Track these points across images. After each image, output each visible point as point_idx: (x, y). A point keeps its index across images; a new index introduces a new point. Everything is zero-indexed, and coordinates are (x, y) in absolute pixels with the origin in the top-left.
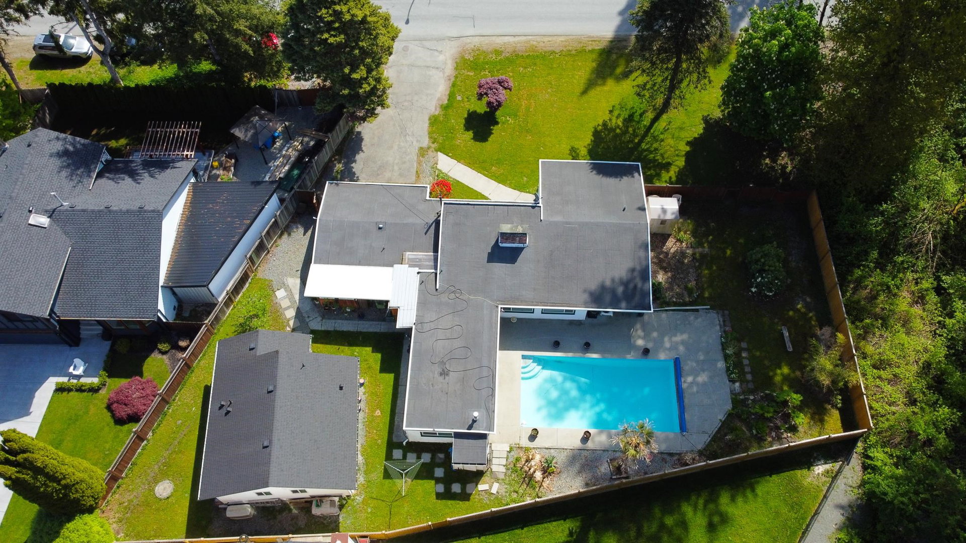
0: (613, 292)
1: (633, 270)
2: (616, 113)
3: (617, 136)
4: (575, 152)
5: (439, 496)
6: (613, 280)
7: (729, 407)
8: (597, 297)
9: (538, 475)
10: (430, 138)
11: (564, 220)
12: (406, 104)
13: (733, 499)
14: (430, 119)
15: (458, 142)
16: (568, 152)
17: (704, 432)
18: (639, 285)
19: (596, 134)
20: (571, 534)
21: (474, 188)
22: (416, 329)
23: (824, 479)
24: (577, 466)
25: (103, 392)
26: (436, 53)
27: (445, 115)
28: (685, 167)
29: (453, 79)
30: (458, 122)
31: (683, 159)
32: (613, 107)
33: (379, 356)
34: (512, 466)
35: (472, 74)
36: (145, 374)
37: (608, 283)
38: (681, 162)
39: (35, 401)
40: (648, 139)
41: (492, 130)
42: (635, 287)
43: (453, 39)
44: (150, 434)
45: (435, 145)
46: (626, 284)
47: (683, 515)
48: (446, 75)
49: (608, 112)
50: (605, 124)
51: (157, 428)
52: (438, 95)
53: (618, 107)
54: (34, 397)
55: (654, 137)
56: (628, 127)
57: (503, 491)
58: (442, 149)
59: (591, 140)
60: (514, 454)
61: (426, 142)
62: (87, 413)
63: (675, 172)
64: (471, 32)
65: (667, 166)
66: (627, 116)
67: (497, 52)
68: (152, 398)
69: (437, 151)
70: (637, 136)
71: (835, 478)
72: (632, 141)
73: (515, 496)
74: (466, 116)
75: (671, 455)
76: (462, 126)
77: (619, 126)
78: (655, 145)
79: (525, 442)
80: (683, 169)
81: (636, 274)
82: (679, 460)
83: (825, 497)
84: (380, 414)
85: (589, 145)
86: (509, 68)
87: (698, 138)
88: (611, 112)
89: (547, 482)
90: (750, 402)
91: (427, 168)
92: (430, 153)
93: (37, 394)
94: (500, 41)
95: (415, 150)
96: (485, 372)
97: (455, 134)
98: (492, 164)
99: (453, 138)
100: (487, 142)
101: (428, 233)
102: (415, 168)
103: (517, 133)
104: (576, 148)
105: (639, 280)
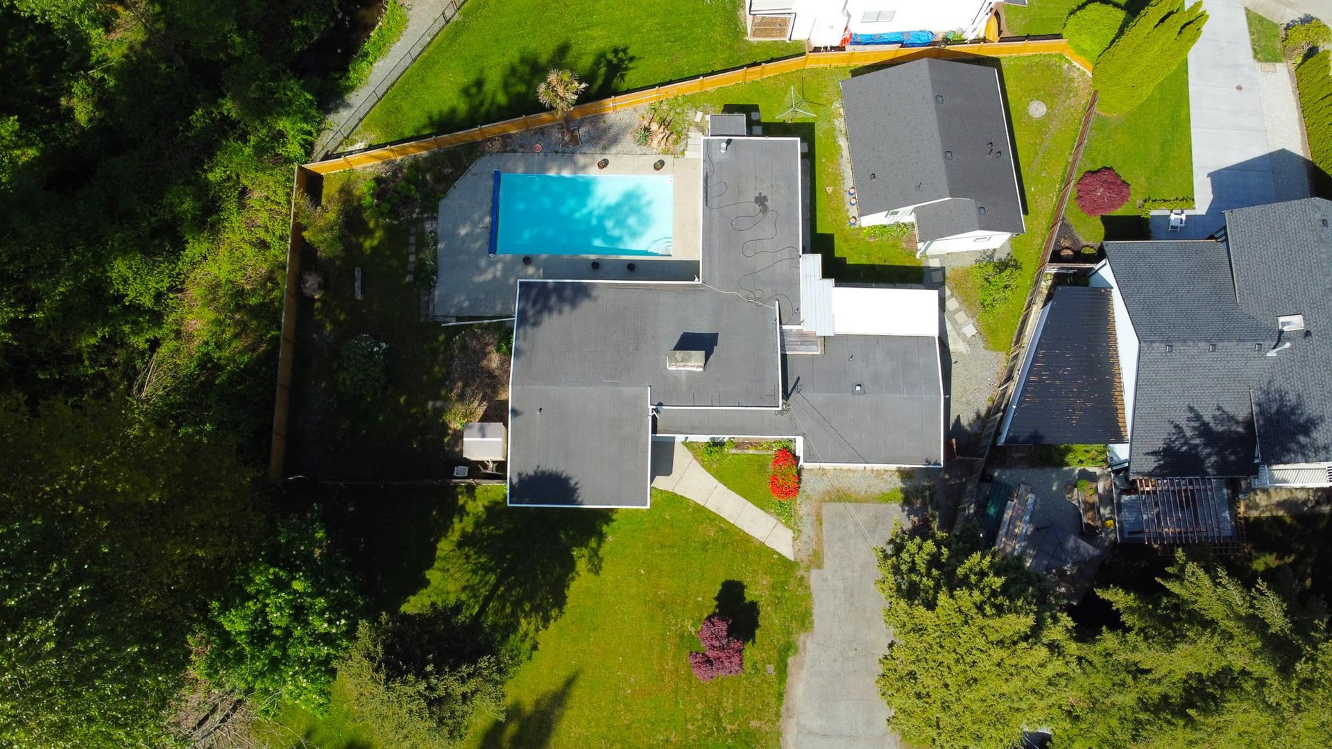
0: (561, 299)
1: (535, 324)
2: (527, 645)
3: (530, 598)
4: (593, 565)
5: (755, 108)
6: (560, 312)
7: (444, 204)
8: (582, 292)
9: (654, 127)
10: (808, 588)
11: (620, 388)
12: (852, 653)
13: (453, 111)
14: (811, 623)
15: (766, 581)
16: (603, 564)
17: (476, 175)
18: (529, 306)
19: (560, 601)
20: (622, 77)
21: (738, 496)
22: (798, 251)
23: (356, 138)
24: (613, 131)
25: (1139, 201)
27: (789, 633)
28: (437, 540)
29: (783, 709)
30: (770, 618)
31: (438, 553)
32: (530, 658)
33: (837, 255)
34: (682, 137)
35: (754, 724)
36: (1099, 222)
37: (567, 308)
38: (445, 547)
39: (1210, 190)
40: (484, 592)
41: (717, 607)
42: (534, 304)
44: (1069, 161)
45: (800, 573)
46: (546, 308)
49: (540, 647)
50: (546, 620)
51: (1066, 167)
52: (803, 674)
53: (524, 658)
54: (1213, 192)
55: (475, 596)
56: (513, 613)
57: (691, 114)
58: (788, 565)
59: (568, 589)
60: (680, 148)
61: (814, 578)
62: (1147, 179)
63: (453, 529)
65: (465, 541)
66: (512, 637)
68: (1081, 194)
69: (796, 563)
70: (500, 597)
71: (347, 138)
72: (510, 588)
73: (678, 110)
74: (757, 632)
75: (514, 151)
76: (762, 613)
77: (525, 617)
78: (476, 579)
79: (668, 160)
80: (441, 536)
81: (532, 320)
82: (506, 146)
83: (361, 120)
84: (827, 188)
85: (573, 579)
86: (694, 740)
87: (408, 595)
88: (535, 647)
89: (645, 122)
90: (417, 210)
91: (808, 530)
92: (806, 559)
93: (1211, 197)
95: (828, 564)
96: (714, 202)
97: (771, 595)
98: (715, 541)
99: (773, 587)
100: (723, 581)
101: (796, 378)
102: (824, 530)
103: (678, 601)
104: (592, 571)
105: (531, 313)
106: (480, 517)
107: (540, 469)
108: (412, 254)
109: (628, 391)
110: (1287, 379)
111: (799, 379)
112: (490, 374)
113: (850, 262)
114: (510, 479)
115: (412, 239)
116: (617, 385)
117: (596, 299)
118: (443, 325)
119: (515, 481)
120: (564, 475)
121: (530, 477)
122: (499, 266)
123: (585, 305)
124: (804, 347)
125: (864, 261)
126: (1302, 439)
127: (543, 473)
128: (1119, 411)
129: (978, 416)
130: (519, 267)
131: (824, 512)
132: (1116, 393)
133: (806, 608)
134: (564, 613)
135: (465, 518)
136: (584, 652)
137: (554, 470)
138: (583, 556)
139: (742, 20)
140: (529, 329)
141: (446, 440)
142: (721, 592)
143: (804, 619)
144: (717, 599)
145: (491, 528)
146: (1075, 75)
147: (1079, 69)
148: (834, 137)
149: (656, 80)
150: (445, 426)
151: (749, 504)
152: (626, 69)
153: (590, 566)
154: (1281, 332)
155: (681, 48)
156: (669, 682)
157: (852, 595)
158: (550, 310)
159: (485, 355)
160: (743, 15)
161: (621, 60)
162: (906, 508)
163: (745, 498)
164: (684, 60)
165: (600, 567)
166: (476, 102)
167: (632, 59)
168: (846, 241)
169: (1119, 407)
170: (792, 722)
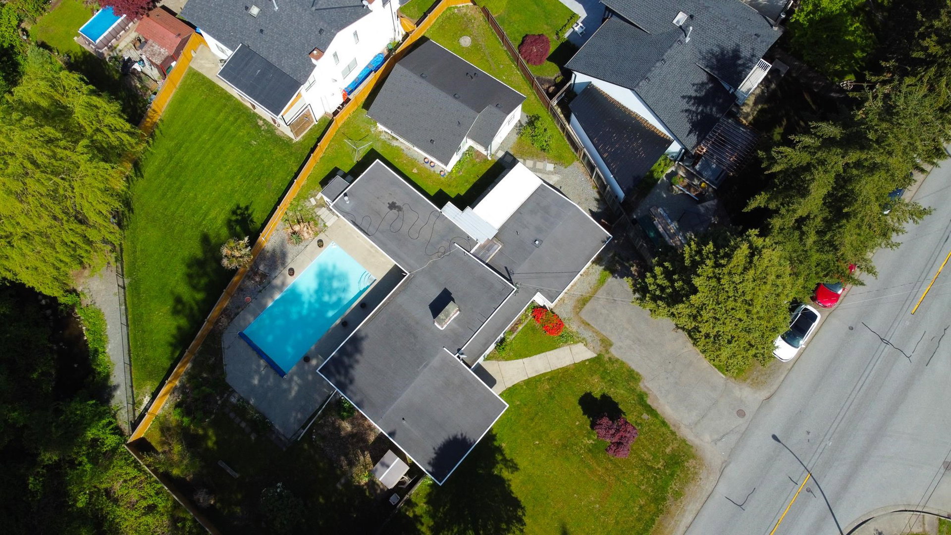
0: (350, 355)
1: (351, 381)
3: (500, 520)
4: (511, 467)
5: (337, 169)
6: (357, 362)
7: (228, 380)
8: (356, 342)
9: (297, 228)
10: (617, 360)
11: (430, 365)
12: (670, 367)
13: (179, 328)
14: (638, 374)
15: (596, 379)
16: (515, 461)
17: (229, 347)
18: (338, 377)
19: (516, 504)
20: (252, 221)
21: (538, 356)
22: (437, 211)
23: (140, 398)
24: (278, 250)
25: (555, 37)
26: (716, 437)
27: (633, 390)
29: (672, 428)
30: (618, 394)
33: (453, 196)
34: (316, 219)
35: (668, 450)
36: (548, 63)
37: (358, 357)
41: (589, 417)
42: (339, 373)
43: (724, 465)
44: (506, 49)
45: (606, 358)
46: (348, 368)
48: (682, 426)
50: (520, 521)
51: (507, 54)
52: (662, 401)
54: (579, 3)
57: (307, 204)
58: (597, 361)
59: (513, 493)
60: (321, 225)
61: (615, 352)
62: (547, 24)
64: (722, 489)
67: (678, 495)
68: (528, 58)
69: (599, 355)
71: (134, 404)
73: (299, 209)
74: (620, 407)
75: (237, 314)
76: (612, 396)
79: (321, 236)
81: (347, 382)
82: (230, 316)
83: (132, 386)
84: (413, 171)
85: (509, 485)
86: (652, 491)
89: (288, 229)
90: (218, 398)
91: (587, 334)
92: (602, 348)
93: (581, 6)
94: (692, 508)
95: (613, 339)
96: (371, 230)
97: (606, 383)
98: (552, 388)
99: (603, 378)
100: (578, 402)
101: (505, 269)
102: (593, 326)
103: (569, 436)
104: (514, 471)
105: (342, 379)
106: (429, 511)
107: (436, 448)
108: (241, 422)
109: (435, 362)
110: (705, 44)
111: (506, 268)
112: (352, 435)
113: (462, 193)
114: (427, 471)
115: (232, 415)
116: (427, 365)
117: (366, 336)
118: (299, 440)
119: (430, 469)
120: (451, 437)
121: (436, 459)
122: (295, 378)
123: (366, 345)
124: (491, 252)
125: (468, 187)
126: (740, 62)
127: (440, 449)
128: (655, 130)
129: (597, 200)
130: (306, 367)
131: (583, 317)
132: (645, 124)
133: (628, 371)
134: (524, 507)
135: (423, 520)
136: (555, 514)
137: (444, 441)
138: (501, 469)
139: (282, 135)
140: (351, 387)
141: (367, 494)
142: (583, 409)
143: (632, 376)
144: (584, 414)
145: (441, 510)
146: (465, 11)
147: (463, 6)
148: (389, 145)
149: (271, 205)
150: (359, 488)
151: (547, 353)
152: (250, 215)
153: (510, 470)
154: (681, 27)
155: (267, 178)
156: (610, 478)
157: (639, 341)
158: (351, 366)
159: (339, 429)
160: (280, 133)
161: (242, 214)
162: (616, 275)
163: (543, 352)
164: (275, 182)
165: (515, 464)
166: (187, 311)
167: (247, 208)
168: (450, 186)
169: (653, 129)
170: (683, 428)
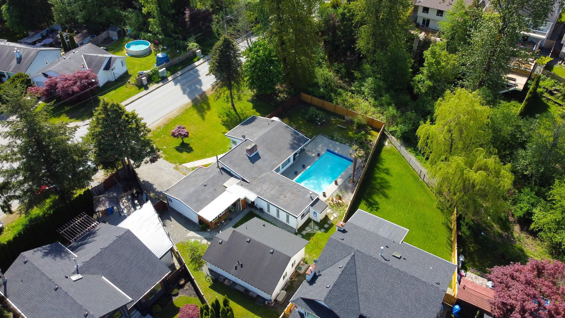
0: (295, 143)
1: (292, 135)
2: (221, 117)
6: (291, 141)
9: (340, 201)
11: (258, 137)
13: (382, 165)
15: (184, 157)
18: (298, 137)
22: (260, 196)
23: (390, 145)
27: (168, 154)
30: (175, 153)
32: (218, 116)
36: (181, 307)
41: (190, 147)
45: (178, 164)
46: (295, 139)
47: (379, 177)
50: (223, 121)
55: (241, 114)
56: (230, 117)
57: (338, 214)
61: (173, 165)
66: (226, 115)
69: (181, 164)
74: (175, 150)
75: (358, 168)
76: (178, 153)
77: (227, 119)
79: (325, 199)
81: (294, 135)
83: (396, 148)
89: (343, 201)
91: (185, 171)
92: (179, 167)
95: (173, 170)
97: (180, 156)
100: (194, 151)
102: (181, 174)
103: (200, 142)
105: (296, 136)
111: (222, 174)
115: (346, 141)
118: (315, 136)
123: (289, 146)
134: (221, 124)
142: (192, 149)
152: (369, 207)
154: (78, 274)
161: (373, 208)
166: (381, 170)
167: (371, 210)
